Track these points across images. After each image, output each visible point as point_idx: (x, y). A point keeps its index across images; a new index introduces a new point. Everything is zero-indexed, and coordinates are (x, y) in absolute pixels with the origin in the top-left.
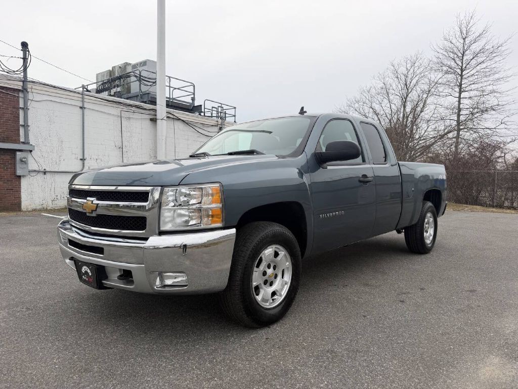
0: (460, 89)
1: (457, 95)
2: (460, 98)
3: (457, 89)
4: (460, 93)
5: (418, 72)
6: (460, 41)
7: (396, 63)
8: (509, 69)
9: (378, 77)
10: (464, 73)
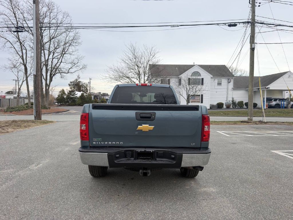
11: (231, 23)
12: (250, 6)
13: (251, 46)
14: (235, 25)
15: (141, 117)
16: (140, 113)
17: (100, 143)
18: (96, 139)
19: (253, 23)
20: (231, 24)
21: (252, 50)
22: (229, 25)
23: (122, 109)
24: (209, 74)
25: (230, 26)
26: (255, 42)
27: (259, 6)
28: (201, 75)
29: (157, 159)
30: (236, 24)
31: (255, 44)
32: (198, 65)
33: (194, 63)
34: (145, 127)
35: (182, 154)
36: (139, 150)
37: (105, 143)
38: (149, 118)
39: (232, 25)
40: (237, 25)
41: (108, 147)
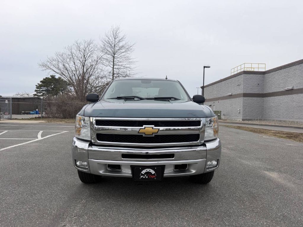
0: (114, 64)
1: (112, 66)
2: (113, 68)
3: (112, 64)
4: (113, 66)
5: (91, 50)
6: (113, 39)
7: (79, 42)
8: (135, 58)
9: (68, 48)
10: (115, 56)
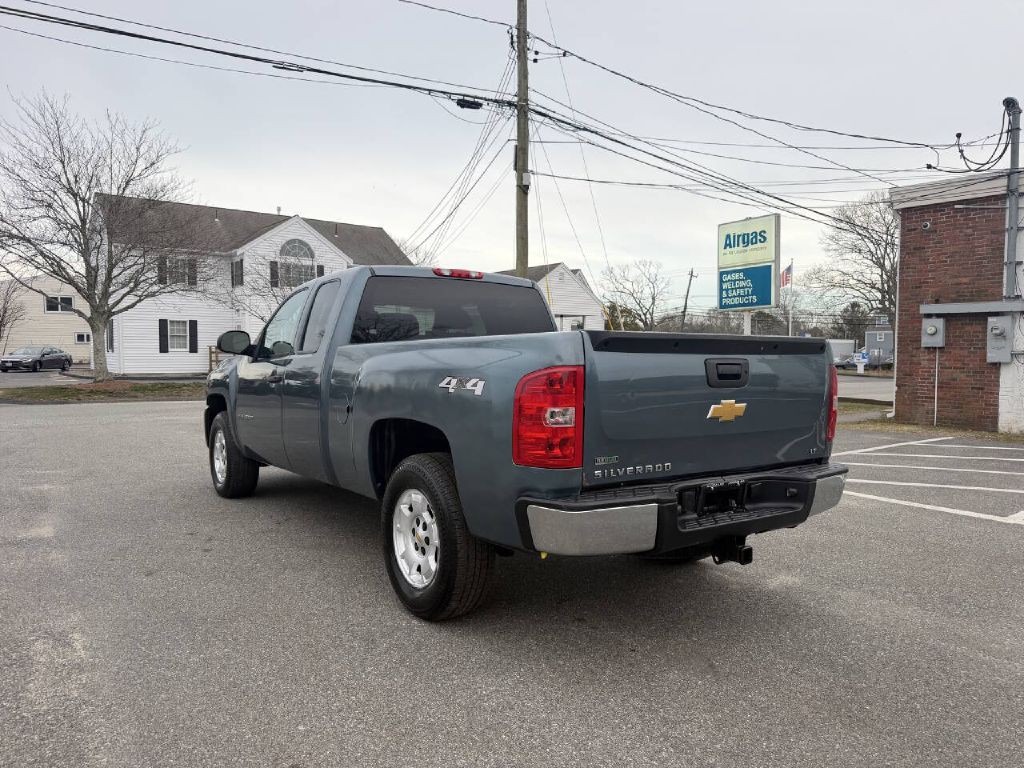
11: (464, 96)
12: (514, 54)
13: (520, 178)
14: (475, 105)
15: (721, 376)
16: (716, 362)
17: (616, 472)
18: (601, 461)
19: (522, 108)
20: (466, 98)
21: (523, 190)
22: (459, 100)
23: (677, 349)
24: (340, 253)
25: (463, 103)
26: (530, 168)
27: (535, 61)
28: (317, 253)
29: (747, 507)
30: (480, 101)
31: (532, 176)
32: (305, 220)
33: (279, 209)
34: (727, 408)
35: (815, 480)
36: (713, 483)
37: (626, 470)
38: (737, 376)
39: (468, 102)
40: (481, 105)
41: (624, 486)
